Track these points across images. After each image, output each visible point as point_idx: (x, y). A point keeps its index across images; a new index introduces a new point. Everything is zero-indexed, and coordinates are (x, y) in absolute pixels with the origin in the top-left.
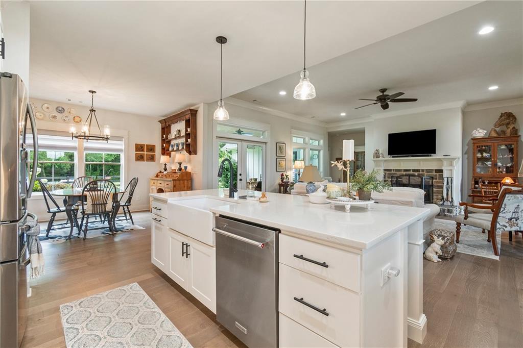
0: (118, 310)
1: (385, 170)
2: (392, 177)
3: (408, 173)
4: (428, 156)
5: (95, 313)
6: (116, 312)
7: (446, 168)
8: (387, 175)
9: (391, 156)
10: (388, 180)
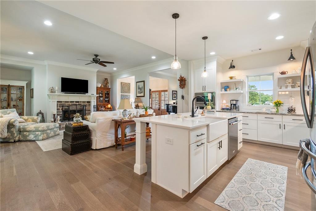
0: (248, 196)
1: (58, 102)
2: (63, 106)
3: (73, 103)
4: (84, 94)
5: (261, 204)
6: (250, 195)
7: (93, 101)
8: (59, 105)
9: (63, 92)
10: (59, 109)
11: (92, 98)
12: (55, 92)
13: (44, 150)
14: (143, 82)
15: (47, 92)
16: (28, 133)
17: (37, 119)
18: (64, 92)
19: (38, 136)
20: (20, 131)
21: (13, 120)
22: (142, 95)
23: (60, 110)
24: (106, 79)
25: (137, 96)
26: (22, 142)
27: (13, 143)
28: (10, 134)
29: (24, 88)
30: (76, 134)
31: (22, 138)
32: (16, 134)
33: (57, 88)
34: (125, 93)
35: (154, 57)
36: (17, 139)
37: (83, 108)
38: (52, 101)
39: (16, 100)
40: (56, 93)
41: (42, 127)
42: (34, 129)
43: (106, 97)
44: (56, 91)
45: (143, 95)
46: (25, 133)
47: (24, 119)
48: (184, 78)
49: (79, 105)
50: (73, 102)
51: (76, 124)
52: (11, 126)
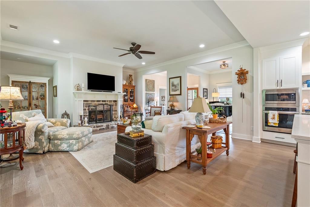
1: (84, 101)
2: (89, 106)
3: (99, 103)
4: (111, 92)
7: (120, 100)
8: (85, 105)
9: (89, 90)
10: (86, 109)
11: (119, 97)
12: (81, 90)
13: (91, 171)
14: (179, 78)
15: (72, 90)
16: (59, 141)
17: (67, 122)
18: (91, 90)
19: (72, 145)
20: (50, 139)
21: (41, 125)
22: (178, 92)
23: (87, 111)
24: (131, 76)
25: (170, 94)
26: (52, 153)
27: (42, 155)
28: (38, 143)
29: (46, 86)
30: (139, 149)
31: (53, 148)
32: (45, 143)
33: (83, 85)
34: (150, 91)
35: (202, 46)
36: (46, 149)
37: (111, 108)
38: (79, 100)
39: (37, 99)
40: (83, 90)
41: (77, 133)
42: (67, 137)
43: (131, 96)
44: (83, 89)
45: (180, 94)
46: (56, 142)
47: (52, 122)
48: (245, 71)
49: (105, 104)
50: (99, 101)
51: (136, 134)
52: (38, 133)
